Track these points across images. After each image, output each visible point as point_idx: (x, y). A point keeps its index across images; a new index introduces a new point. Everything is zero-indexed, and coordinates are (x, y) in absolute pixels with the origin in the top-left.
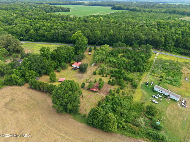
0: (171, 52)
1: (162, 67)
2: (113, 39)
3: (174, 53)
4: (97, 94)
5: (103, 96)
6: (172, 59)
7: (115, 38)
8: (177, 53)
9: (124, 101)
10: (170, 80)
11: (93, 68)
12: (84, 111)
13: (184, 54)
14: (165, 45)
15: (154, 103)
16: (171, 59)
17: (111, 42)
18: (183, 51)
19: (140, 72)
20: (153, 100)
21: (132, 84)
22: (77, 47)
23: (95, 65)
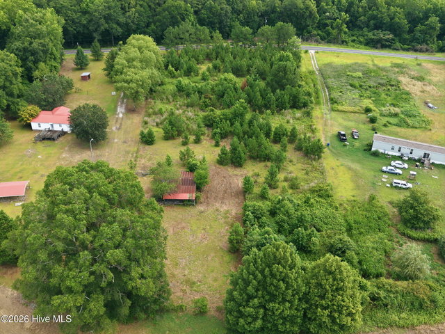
0: (344, 43)
1: (351, 85)
2: (156, 18)
3: (353, 47)
4: (200, 208)
5: (227, 212)
6: (360, 62)
7: (164, 10)
8: (361, 43)
9: (311, 206)
10: (396, 115)
11: (129, 122)
12: (184, 291)
13: (379, 45)
14: (322, 26)
15: (400, 188)
16: (356, 61)
17: (153, 26)
18: (374, 35)
19: (298, 108)
20: (395, 181)
21: (299, 149)
22: (25, 50)
23: (131, 111)
